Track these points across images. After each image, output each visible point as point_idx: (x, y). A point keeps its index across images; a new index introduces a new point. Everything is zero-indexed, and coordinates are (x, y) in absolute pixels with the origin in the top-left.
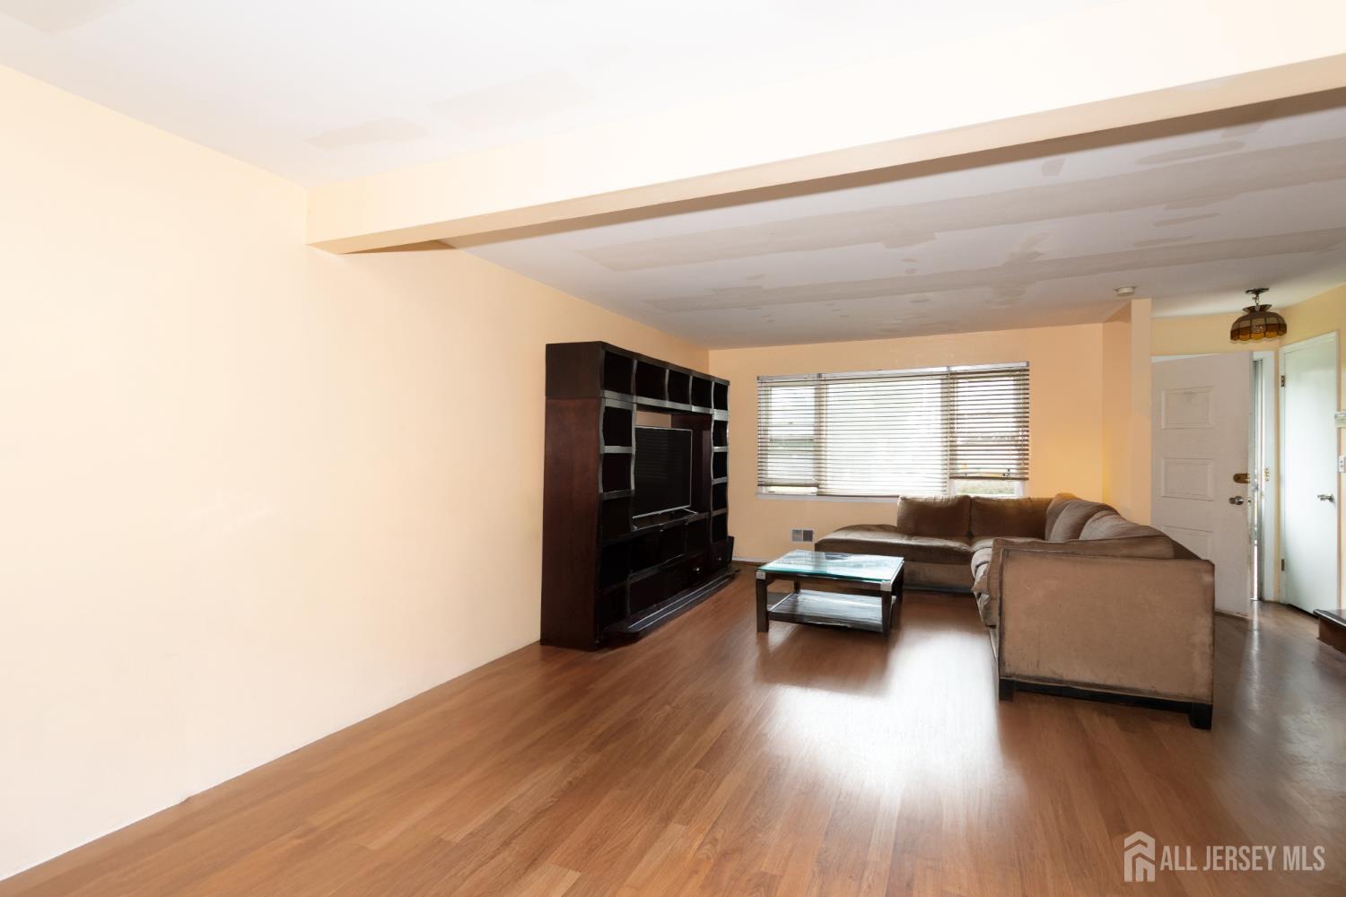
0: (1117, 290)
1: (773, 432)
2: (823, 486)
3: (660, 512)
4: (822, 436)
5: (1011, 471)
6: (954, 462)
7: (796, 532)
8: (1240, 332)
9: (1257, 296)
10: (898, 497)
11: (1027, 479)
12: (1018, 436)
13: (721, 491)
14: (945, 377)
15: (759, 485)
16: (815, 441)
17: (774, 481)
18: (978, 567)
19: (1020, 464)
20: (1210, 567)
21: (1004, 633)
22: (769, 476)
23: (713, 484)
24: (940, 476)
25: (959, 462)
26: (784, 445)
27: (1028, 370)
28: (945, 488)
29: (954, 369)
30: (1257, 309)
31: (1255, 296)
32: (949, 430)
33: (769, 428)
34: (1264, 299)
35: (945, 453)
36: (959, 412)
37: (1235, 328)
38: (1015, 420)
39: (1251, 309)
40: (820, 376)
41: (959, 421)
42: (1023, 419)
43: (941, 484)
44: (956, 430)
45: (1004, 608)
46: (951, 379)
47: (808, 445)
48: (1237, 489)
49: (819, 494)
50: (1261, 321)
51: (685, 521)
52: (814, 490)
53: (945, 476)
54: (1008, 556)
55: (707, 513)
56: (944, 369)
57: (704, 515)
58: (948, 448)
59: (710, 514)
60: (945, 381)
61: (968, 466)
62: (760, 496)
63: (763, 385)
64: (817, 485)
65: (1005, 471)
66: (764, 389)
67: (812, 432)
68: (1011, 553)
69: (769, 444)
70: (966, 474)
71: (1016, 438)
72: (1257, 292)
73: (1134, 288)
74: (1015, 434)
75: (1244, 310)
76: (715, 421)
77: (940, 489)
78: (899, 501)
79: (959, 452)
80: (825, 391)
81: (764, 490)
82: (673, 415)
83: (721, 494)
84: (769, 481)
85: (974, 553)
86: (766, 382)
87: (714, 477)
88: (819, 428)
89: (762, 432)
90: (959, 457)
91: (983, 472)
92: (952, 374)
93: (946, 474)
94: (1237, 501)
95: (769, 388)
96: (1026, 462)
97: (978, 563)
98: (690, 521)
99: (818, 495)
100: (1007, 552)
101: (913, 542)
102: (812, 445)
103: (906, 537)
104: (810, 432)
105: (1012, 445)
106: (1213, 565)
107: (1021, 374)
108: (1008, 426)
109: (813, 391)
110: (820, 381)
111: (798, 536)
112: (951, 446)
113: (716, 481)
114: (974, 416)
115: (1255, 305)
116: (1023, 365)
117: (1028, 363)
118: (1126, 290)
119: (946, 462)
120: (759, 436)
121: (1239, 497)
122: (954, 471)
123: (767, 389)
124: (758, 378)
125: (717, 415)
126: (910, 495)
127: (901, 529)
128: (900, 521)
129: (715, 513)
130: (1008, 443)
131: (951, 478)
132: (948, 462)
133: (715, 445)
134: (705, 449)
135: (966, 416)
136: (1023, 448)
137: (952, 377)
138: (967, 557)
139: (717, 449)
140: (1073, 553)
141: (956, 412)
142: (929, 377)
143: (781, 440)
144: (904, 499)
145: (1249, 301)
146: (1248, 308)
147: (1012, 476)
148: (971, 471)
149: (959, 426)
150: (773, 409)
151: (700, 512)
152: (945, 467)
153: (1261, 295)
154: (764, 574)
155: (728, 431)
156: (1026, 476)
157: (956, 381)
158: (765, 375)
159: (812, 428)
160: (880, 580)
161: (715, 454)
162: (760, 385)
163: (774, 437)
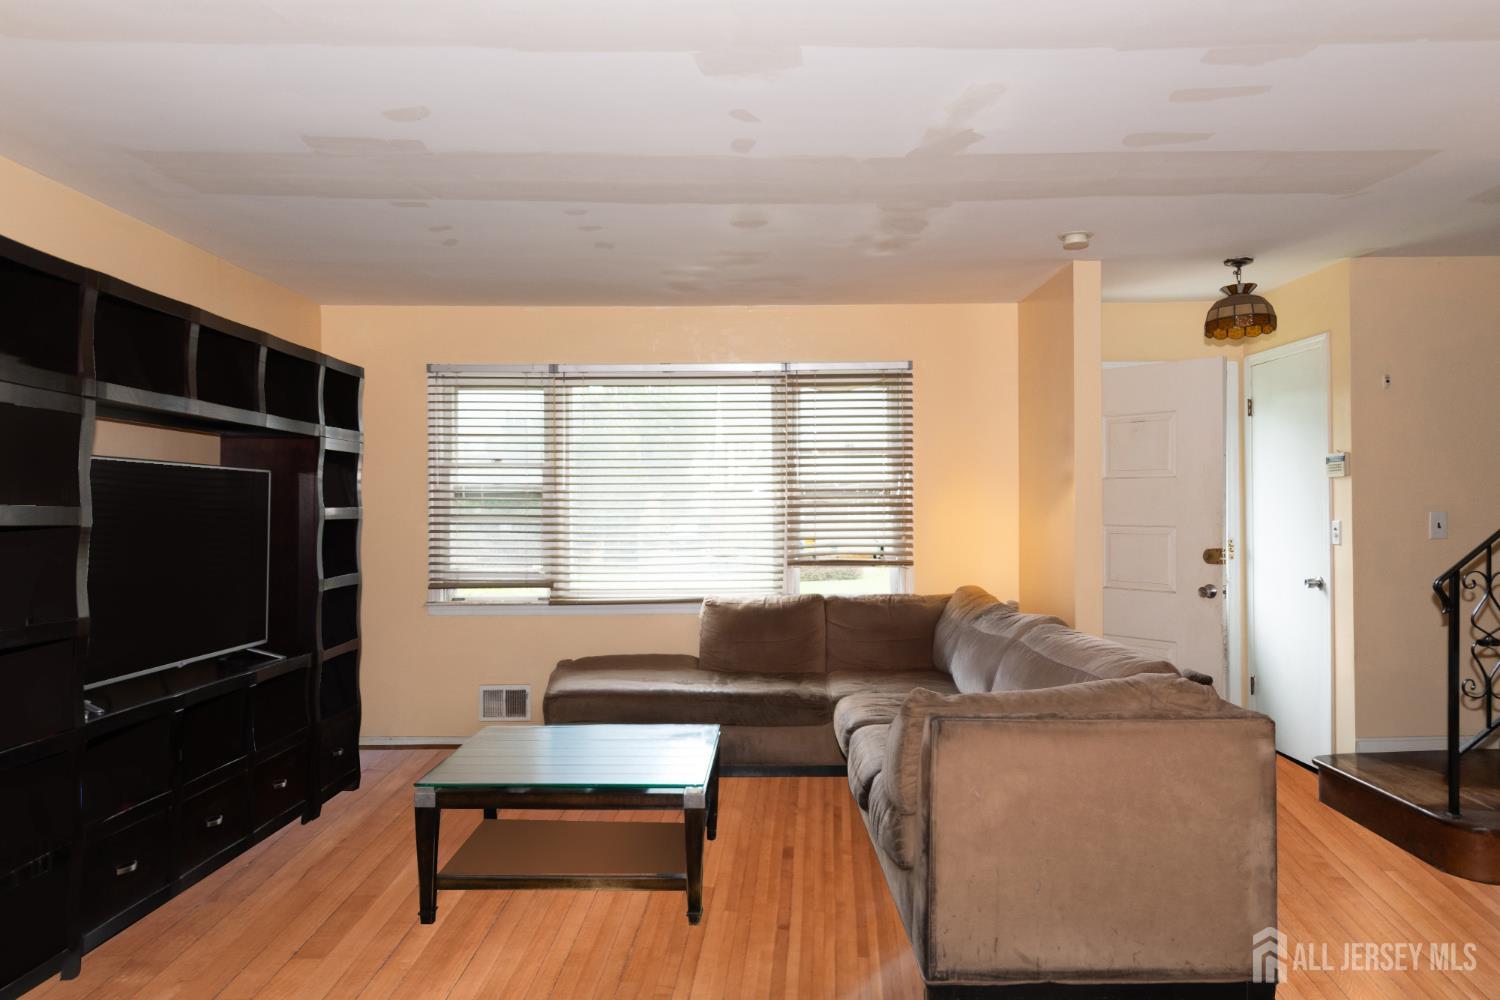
0: (1063, 238)
1: (461, 479)
2: (561, 585)
3: (179, 664)
4: (559, 488)
5: (886, 550)
6: (794, 534)
7: (491, 695)
8: (1217, 326)
9: (1239, 269)
10: (699, 601)
11: (910, 563)
12: (895, 489)
13: (347, 602)
14: (778, 381)
15: (432, 587)
16: (545, 496)
17: (463, 578)
18: (850, 732)
19: (899, 538)
20: (1266, 728)
21: (935, 891)
22: (453, 568)
23: (321, 589)
24: (771, 561)
25: (802, 534)
26: (483, 504)
27: (910, 376)
28: (780, 583)
29: (794, 368)
30: (1240, 290)
31: (1236, 269)
32: (785, 478)
33: (453, 471)
34: (1248, 275)
35: (780, 519)
36: (803, 445)
37: (1210, 319)
38: (890, 461)
39: (1232, 289)
40: (554, 368)
41: (803, 461)
42: (902, 456)
43: (772, 576)
44: (798, 478)
45: (934, 838)
46: (790, 385)
47: (532, 504)
48: (1206, 573)
49: (554, 602)
50: (1245, 309)
51: (252, 678)
52: (545, 592)
53: (781, 561)
54: (940, 731)
55: (309, 655)
56: (777, 367)
57: (305, 659)
58: (786, 511)
59: (315, 657)
60: (779, 389)
61: (818, 542)
62: (433, 611)
63: (440, 382)
64: (549, 584)
65: (876, 550)
66: (441, 390)
67: (540, 480)
68: (947, 724)
69: (452, 503)
70: (814, 556)
71: (892, 493)
72: (1239, 263)
73: (1088, 236)
74: (891, 485)
75: (1222, 290)
76: (328, 453)
77: (772, 584)
78: (702, 609)
79: (803, 518)
80: (564, 399)
81: (442, 596)
82: (223, 438)
83: (344, 609)
84: (453, 577)
85: (835, 702)
86: (448, 377)
87: (326, 577)
88: (552, 473)
89: (438, 479)
90: (802, 526)
91: (843, 553)
92: (791, 377)
93: (782, 557)
94: (1209, 591)
95: (452, 390)
96: (909, 533)
97: (850, 725)
98: (260, 679)
99: (551, 604)
100: (939, 724)
101: (732, 688)
102: (539, 504)
103: (717, 678)
104: (535, 479)
105: (886, 505)
106: (1273, 723)
107: (895, 381)
108: (879, 472)
109: (542, 398)
110: (555, 381)
111: (493, 704)
112: (790, 506)
113: (329, 584)
114: (828, 453)
115: (1236, 283)
116: (900, 366)
117: (910, 364)
118: (1076, 239)
119: (780, 535)
120: (432, 487)
121: (1210, 586)
122: (796, 552)
123: (447, 390)
124: (429, 368)
125: (333, 440)
126: (722, 596)
127: (706, 664)
128: (705, 646)
129: (327, 654)
130: (881, 501)
131: (790, 564)
132: (785, 535)
133: (328, 505)
134: (304, 515)
135: (816, 453)
136: (902, 510)
137: (790, 383)
138: (823, 710)
139: (331, 512)
140: (1054, 716)
141: (797, 445)
142: (754, 381)
143: (478, 494)
144: (712, 606)
145: (1228, 277)
146: (1228, 287)
147: (887, 558)
148: (824, 552)
149: (803, 469)
150: (460, 431)
151: (288, 654)
152: (780, 544)
153: (1244, 268)
154: (432, 794)
155: (359, 476)
156: (909, 558)
157: (797, 389)
158: (443, 362)
159: (540, 472)
160: (683, 787)
161: (328, 523)
162: (432, 382)
163: (463, 488)
